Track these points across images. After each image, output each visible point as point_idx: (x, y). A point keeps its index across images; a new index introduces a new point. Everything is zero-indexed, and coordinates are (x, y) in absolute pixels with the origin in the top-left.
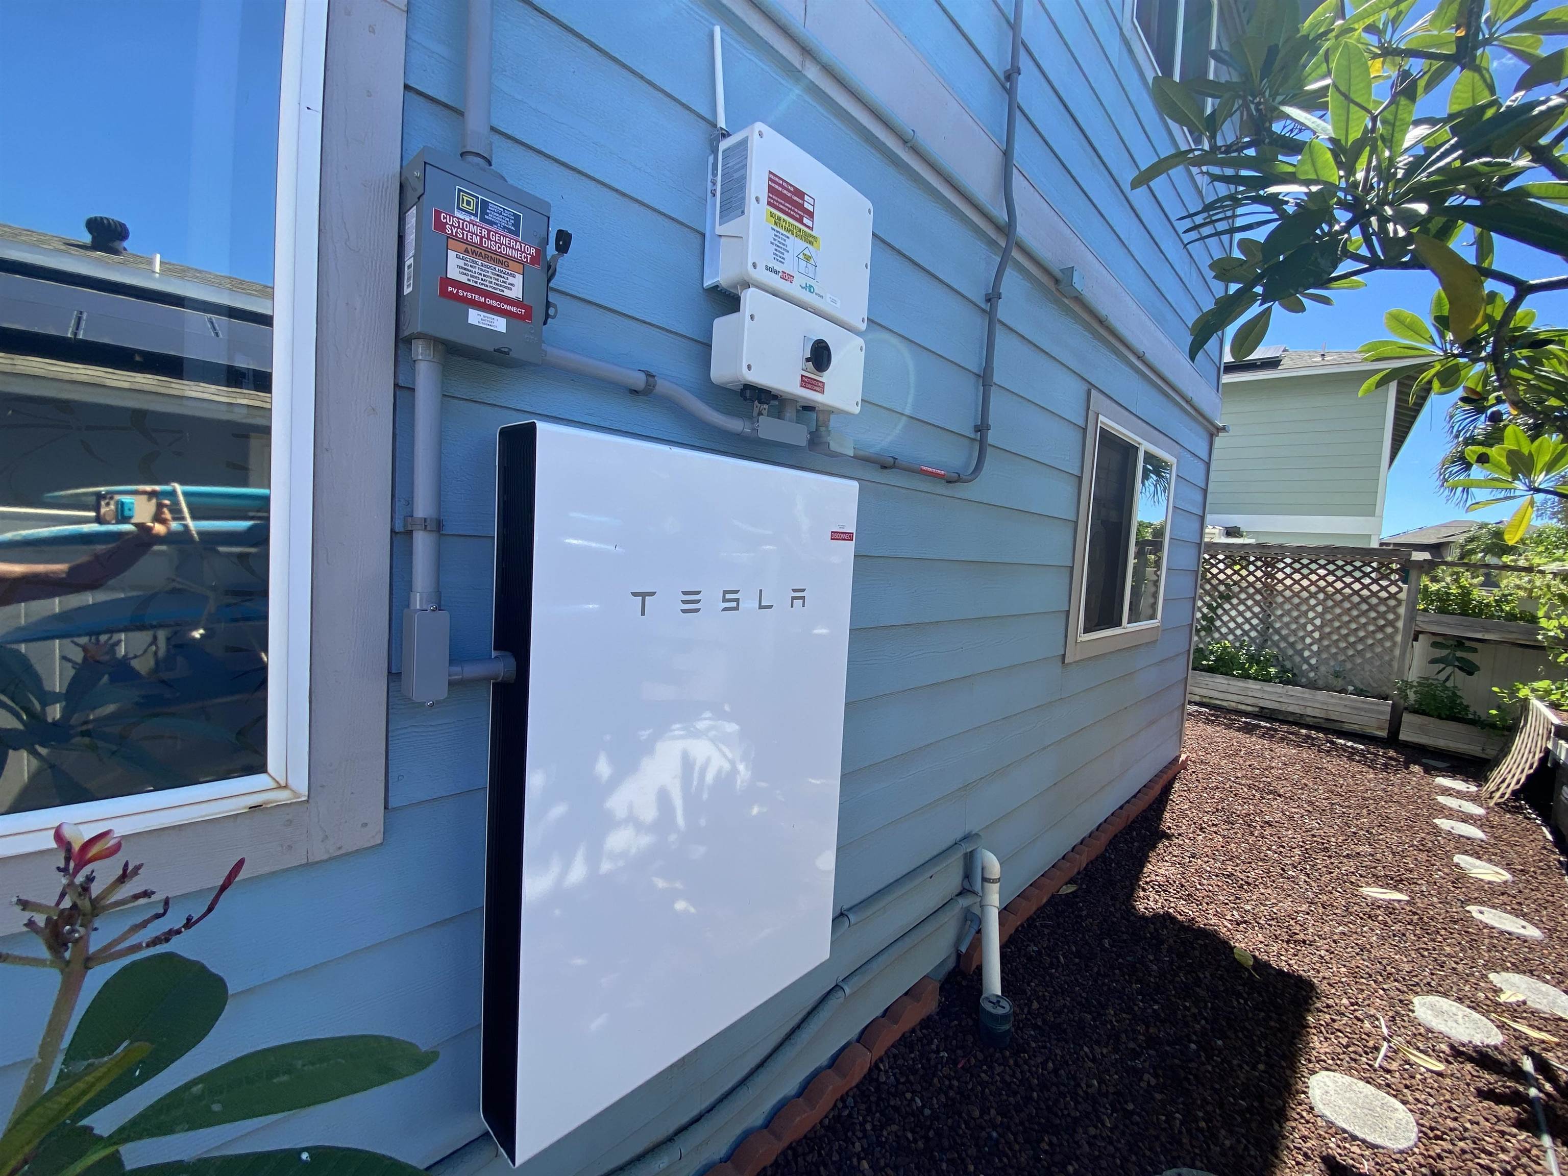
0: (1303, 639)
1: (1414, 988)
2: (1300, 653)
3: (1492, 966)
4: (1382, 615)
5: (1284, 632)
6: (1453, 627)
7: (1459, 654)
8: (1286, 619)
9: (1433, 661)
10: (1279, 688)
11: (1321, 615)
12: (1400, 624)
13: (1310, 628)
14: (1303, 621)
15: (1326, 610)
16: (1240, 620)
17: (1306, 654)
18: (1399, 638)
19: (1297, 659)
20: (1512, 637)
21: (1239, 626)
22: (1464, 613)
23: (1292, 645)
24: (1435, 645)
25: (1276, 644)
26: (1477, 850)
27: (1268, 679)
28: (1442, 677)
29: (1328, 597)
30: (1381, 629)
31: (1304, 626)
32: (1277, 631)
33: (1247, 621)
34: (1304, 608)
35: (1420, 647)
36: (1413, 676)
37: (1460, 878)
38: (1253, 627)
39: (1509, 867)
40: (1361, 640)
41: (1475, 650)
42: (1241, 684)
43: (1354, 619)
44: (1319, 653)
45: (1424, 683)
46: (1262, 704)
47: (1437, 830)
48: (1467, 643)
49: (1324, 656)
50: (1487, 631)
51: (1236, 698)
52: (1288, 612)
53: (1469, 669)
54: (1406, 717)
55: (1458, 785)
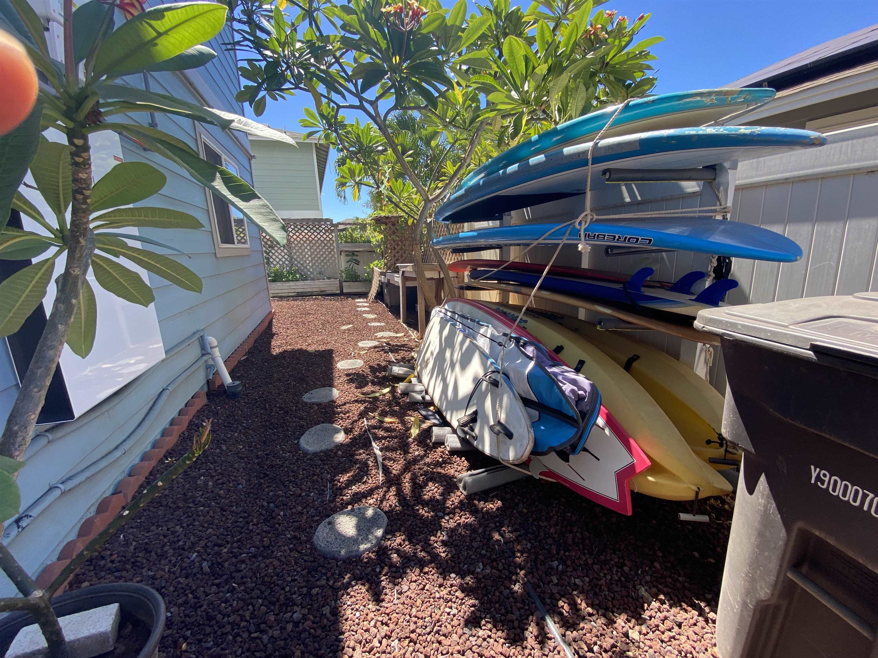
0: (305, 261)
1: (357, 342)
2: (306, 267)
3: (375, 333)
4: (329, 247)
5: (298, 260)
6: (350, 248)
7: (354, 258)
8: (298, 254)
9: (348, 262)
10: (301, 283)
11: (309, 250)
12: (335, 250)
13: (307, 256)
14: (304, 254)
15: (311, 248)
16: (280, 257)
17: (308, 267)
18: (336, 256)
19: (305, 270)
20: (366, 249)
21: (280, 260)
22: (352, 242)
23: (302, 265)
24: (347, 255)
25: (296, 265)
26: (368, 312)
27: (297, 280)
28: (351, 267)
29: (310, 242)
30: (330, 253)
31: (305, 256)
32: (296, 260)
33: (283, 257)
34: (303, 248)
35: (343, 257)
36: (343, 268)
37: (365, 319)
38: (286, 259)
39: (376, 314)
40: (325, 258)
41: (357, 255)
42: (288, 284)
43: (321, 250)
44: (312, 266)
45: (347, 270)
46: (298, 291)
47: (357, 311)
48: (355, 253)
49: (314, 267)
50: (360, 247)
51: (286, 291)
52: (298, 251)
53: (358, 263)
54: (344, 284)
55: (362, 300)
